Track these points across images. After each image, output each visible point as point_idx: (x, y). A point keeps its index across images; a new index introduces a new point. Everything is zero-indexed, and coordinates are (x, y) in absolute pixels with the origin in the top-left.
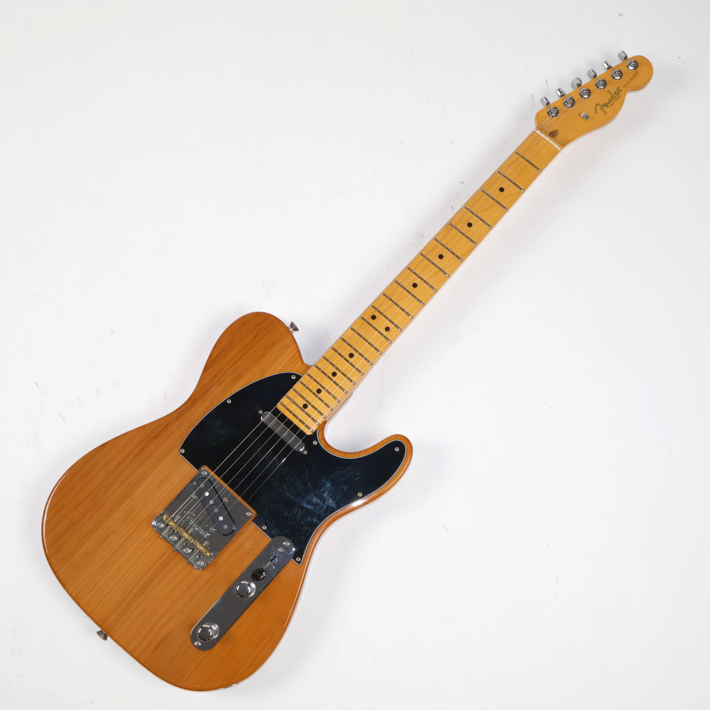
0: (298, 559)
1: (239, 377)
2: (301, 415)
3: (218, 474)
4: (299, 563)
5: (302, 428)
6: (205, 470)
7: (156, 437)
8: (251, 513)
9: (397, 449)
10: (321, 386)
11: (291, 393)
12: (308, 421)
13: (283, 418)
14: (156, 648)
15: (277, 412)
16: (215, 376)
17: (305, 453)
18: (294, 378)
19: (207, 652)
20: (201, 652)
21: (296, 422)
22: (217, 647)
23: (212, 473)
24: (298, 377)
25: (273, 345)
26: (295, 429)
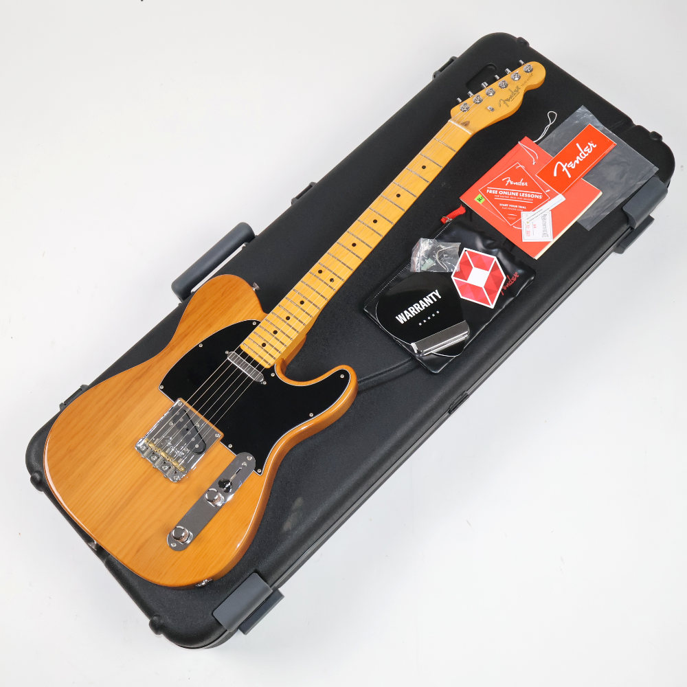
0: (259, 471)
1: (210, 326)
2: (261, 352)
3: (190, 403)
4: (260, 474)
5: (261, 362)
6: (180, 402)
7: (140, 377)
8: (220, 435)
9: (342, 376)
10: (277, 327)
11: (252, 335)
12: (266, 357)
13: (245, 355)
14: (138, 551)
15: (239, 351)
16: (189, 327)
17: (265, 383)
18: (254, 324)
19: (182, 552)
20: (176, 552)
21: (256, 358)
22: (189, 549)
23: (186, 403)
24: (258, 323)
25: (238, 299)
26: (255, 363)
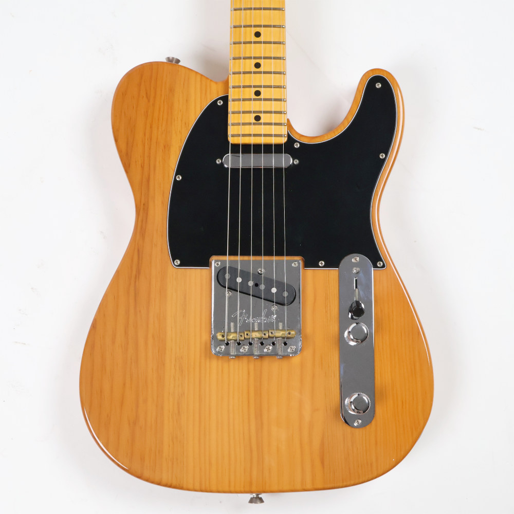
0: (380, 264)
1: (167, 147)
2: (262, 129)
3: (233, 253)
4: (384, 266)
5: (274, 141)
6: (215, 262)
7: (138, 272)
8: (297, 262)
9: (379, 86)
10: (255, 87)
11: (231, 119)
12: (274, 130)
13: (247, 148)
14: (322, 462)
15: (236, 148)
16: (142, 167)
17: (296, 162)
18: (220, 103)
19: (373, 422)
20: (368, 427)
21: (262, 141)
22: (379, 410)
23: (227, 258)
24: (225, 99)
25: (172, 90)
26: (268, 149)
